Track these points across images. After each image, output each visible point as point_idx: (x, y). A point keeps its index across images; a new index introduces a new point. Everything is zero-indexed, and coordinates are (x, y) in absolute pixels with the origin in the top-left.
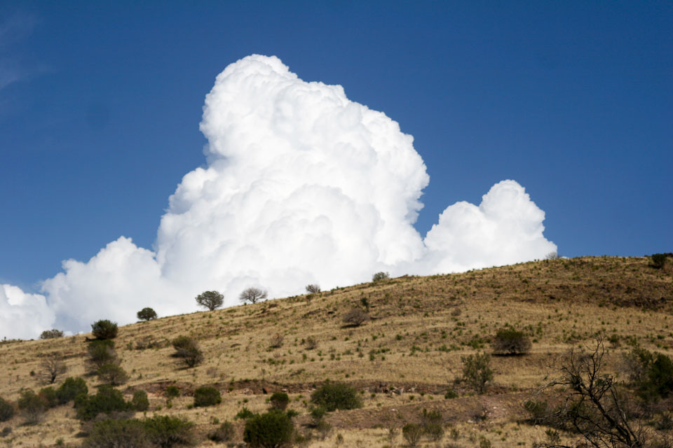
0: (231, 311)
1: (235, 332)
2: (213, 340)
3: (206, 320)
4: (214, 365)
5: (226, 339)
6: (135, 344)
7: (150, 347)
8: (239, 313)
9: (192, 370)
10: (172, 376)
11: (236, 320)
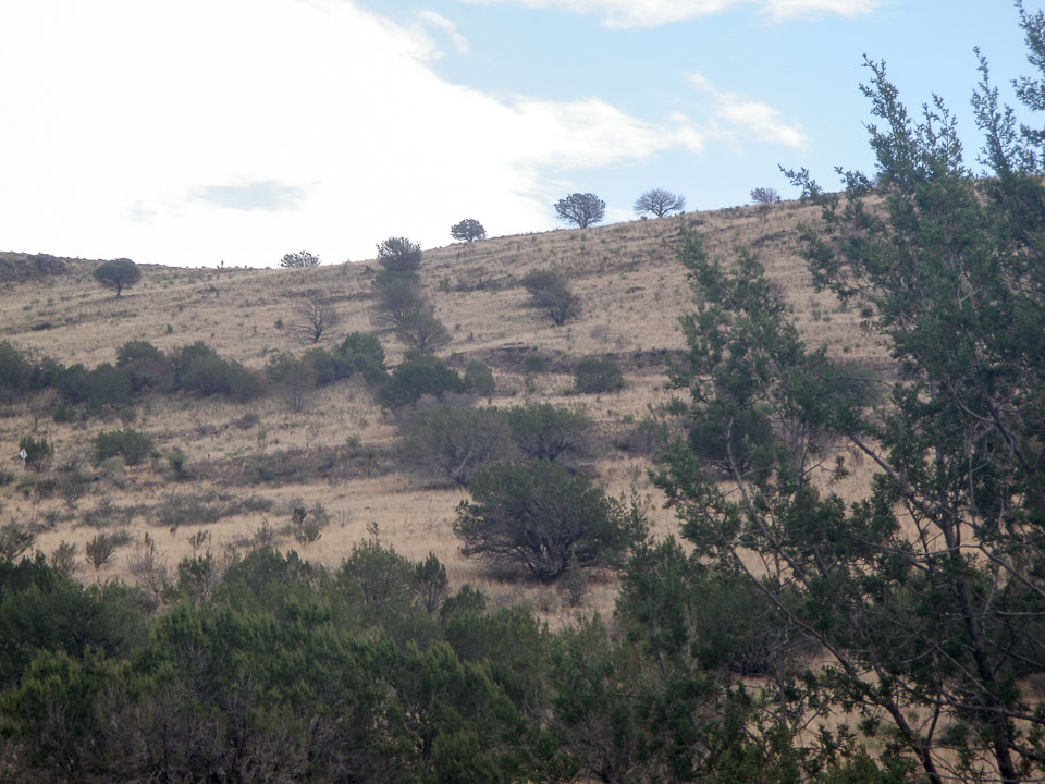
0: (620, 230)
1: (631, 267)
2: (592, 280)
3: (577, 244)
4: (602, 322)
5: (616, 277)
6: (454, 282)
7: (481, 287)
8: (636, 234)
9: (564, 329)
10: (527, 338)
11: (633, 247)
